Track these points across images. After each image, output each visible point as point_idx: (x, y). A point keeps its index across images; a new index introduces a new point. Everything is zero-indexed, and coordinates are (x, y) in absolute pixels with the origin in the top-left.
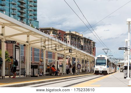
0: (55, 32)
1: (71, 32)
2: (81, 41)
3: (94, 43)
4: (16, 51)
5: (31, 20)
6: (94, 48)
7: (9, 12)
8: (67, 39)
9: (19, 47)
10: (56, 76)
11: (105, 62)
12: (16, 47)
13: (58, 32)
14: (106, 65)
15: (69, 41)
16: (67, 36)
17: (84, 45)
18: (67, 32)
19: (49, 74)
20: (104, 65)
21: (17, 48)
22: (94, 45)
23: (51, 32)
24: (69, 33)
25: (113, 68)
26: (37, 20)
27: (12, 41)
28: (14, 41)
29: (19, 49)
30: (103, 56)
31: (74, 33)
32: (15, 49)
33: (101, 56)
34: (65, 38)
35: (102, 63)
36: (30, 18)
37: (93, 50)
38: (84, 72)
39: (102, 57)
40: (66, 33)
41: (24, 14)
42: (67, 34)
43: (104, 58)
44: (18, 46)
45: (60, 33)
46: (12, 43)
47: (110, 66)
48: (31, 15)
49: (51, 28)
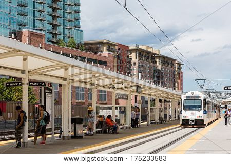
0: (111, 47)
1: (139, 47)
2: (156, 62)
3: (179, 64)
4: (47, 97)
5: (69, 29)
6: (179, 74)
7: (34, 17)
8: (131, 59)
9: (51, 90)
10: (113, 133)
11: (200, 104)
12: (46, 91)
13: (116, 47)
14: (201, 109)
15: (135, 63)
16: (131, 53)
17: (162, 68)
18: (132, 47)
19: (101, 130)
20: (198, 110)
21: (48, 91)
22: (180, 68)
23: (105, 48)
24: (135, 48)
25: (215, 112)
26: (81, 29)
27: (39, 83)
28: (42, 83)
29: (51, 93)
30: (196, 93)
31: (143, 47)
32: (45, 93)
33: (193, 93)
34: (128, 57)
35: (195, 106)
36: (68, 25)
37: (177, 77)
38: (163, 121)
39: (194, 95)
40: (130, 48)
41: (58, 19)
42: (131, 51)
43: (198, 97)
44: (50, 87)
45: (119, 49)
46: (39, 85)
47: (209, 111)
48: (70, 21)
49: (105, 41)
